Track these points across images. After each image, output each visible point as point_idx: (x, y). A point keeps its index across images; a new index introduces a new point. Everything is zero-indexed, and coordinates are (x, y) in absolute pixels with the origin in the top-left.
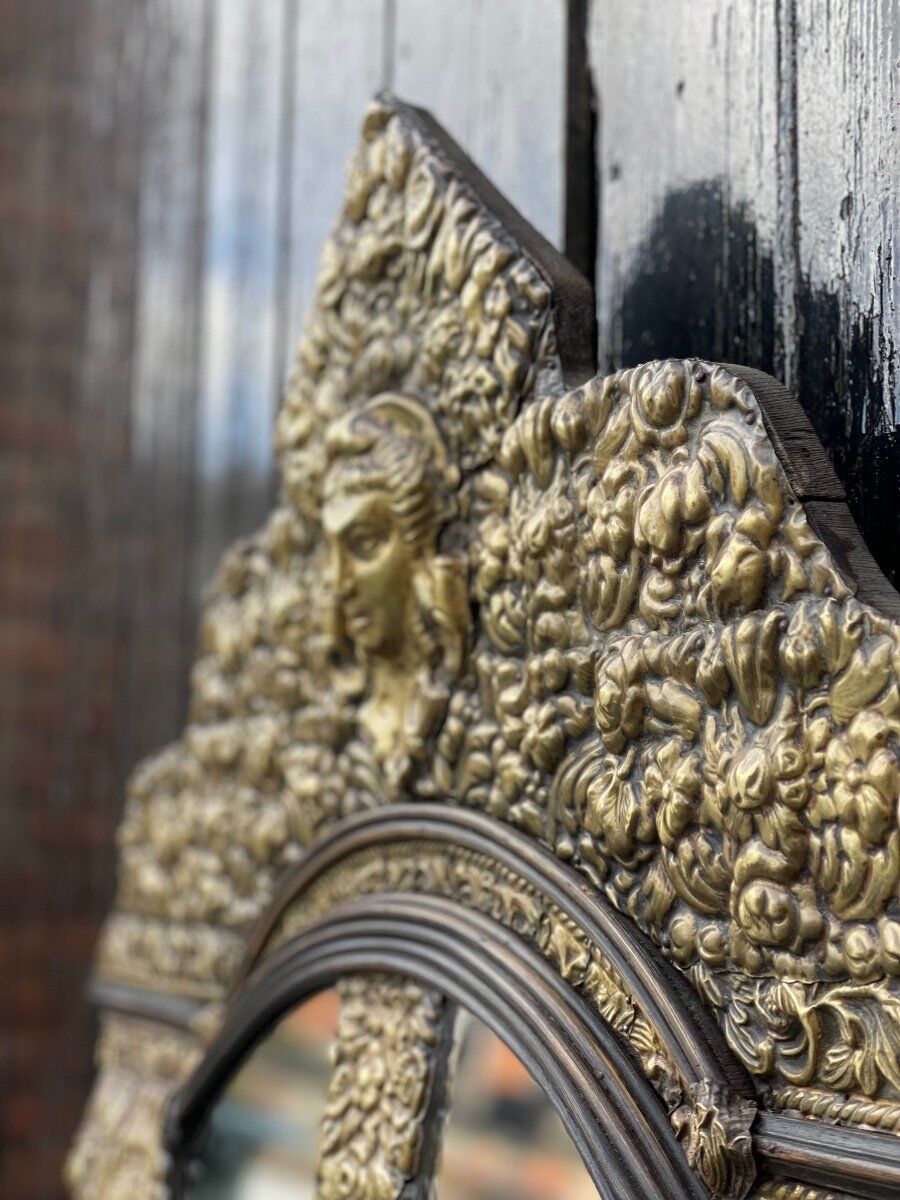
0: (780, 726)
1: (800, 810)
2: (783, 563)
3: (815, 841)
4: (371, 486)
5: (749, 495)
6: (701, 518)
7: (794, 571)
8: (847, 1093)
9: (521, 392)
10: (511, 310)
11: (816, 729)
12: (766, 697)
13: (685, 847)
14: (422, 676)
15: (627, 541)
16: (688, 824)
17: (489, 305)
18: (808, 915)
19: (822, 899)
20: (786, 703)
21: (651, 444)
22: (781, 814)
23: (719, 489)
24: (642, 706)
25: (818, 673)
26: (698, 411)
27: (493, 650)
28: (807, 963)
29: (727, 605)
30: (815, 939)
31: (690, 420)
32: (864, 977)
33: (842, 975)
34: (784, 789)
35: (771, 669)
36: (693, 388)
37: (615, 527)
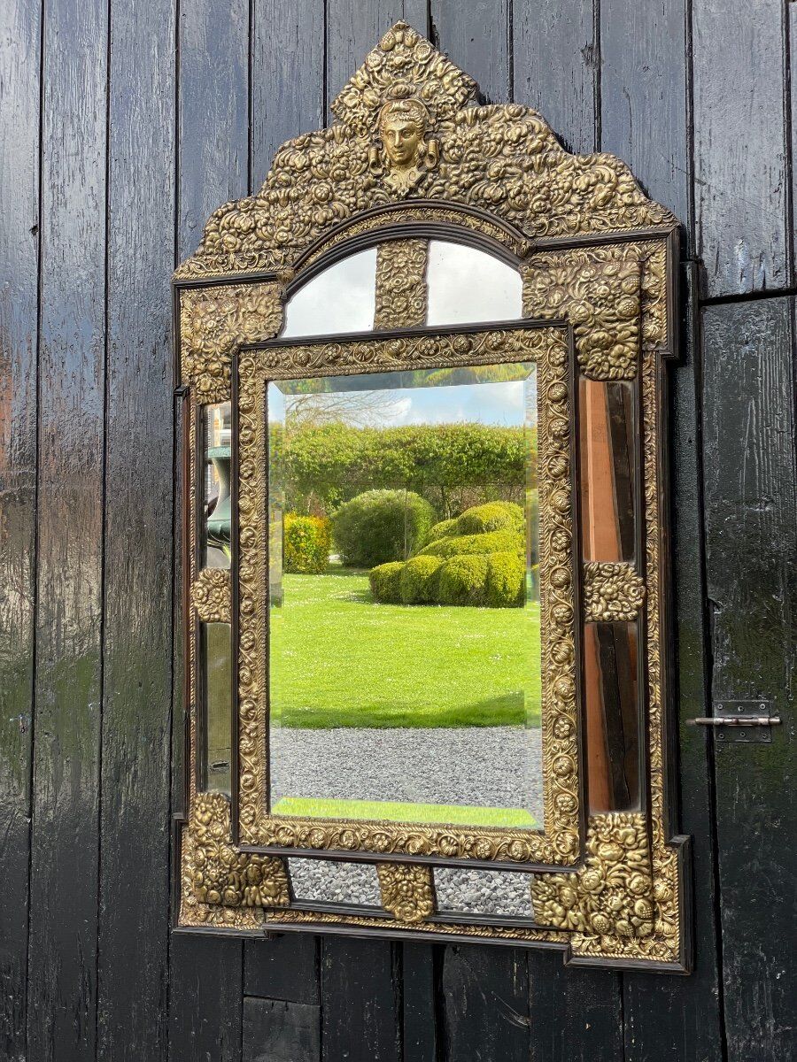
0: (545, 174)
1: (549, 188)
2: (547, 145)
3: (552, 193)
4: (411, 120)
5: (540, 132)
6: (526, 135)
7: (550, 146)
8: (553, 236)
9: (463, 105)
10: (463, 85)
11: (553, 175)
12: (542, 169)
13: (517, 198)
14: (415, 169)
15: (501, 139)
16: (519, 193)
17: (455, 83)
18: (549, 206)
19: (551, 203)
20: (546, 170)
21: (510, 120)
22: (545, 189)
23: (531, 129)
24: (505, 172)
25: (555, 164)
26: (525, 114)
27: (446, 162)
28: (547, 215)
29: (533, 152)
30: (550, 210)
31: (522, 116)
32: (562, 214)
33: (555, 215)
34: (547, 184)
35: (544, 164)
36: (524, 110)
37: (499, 136)
